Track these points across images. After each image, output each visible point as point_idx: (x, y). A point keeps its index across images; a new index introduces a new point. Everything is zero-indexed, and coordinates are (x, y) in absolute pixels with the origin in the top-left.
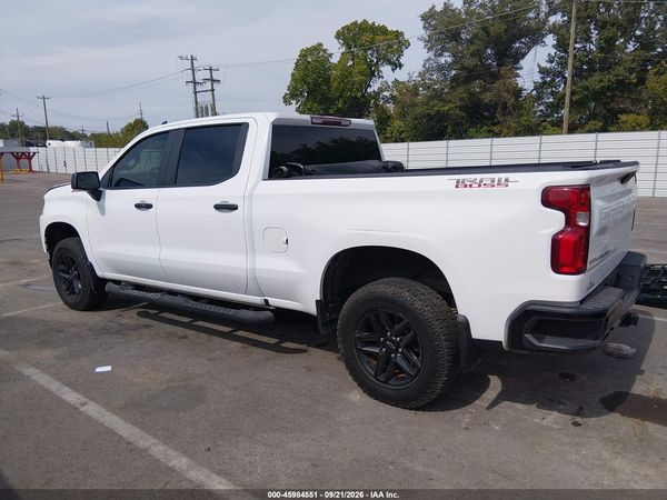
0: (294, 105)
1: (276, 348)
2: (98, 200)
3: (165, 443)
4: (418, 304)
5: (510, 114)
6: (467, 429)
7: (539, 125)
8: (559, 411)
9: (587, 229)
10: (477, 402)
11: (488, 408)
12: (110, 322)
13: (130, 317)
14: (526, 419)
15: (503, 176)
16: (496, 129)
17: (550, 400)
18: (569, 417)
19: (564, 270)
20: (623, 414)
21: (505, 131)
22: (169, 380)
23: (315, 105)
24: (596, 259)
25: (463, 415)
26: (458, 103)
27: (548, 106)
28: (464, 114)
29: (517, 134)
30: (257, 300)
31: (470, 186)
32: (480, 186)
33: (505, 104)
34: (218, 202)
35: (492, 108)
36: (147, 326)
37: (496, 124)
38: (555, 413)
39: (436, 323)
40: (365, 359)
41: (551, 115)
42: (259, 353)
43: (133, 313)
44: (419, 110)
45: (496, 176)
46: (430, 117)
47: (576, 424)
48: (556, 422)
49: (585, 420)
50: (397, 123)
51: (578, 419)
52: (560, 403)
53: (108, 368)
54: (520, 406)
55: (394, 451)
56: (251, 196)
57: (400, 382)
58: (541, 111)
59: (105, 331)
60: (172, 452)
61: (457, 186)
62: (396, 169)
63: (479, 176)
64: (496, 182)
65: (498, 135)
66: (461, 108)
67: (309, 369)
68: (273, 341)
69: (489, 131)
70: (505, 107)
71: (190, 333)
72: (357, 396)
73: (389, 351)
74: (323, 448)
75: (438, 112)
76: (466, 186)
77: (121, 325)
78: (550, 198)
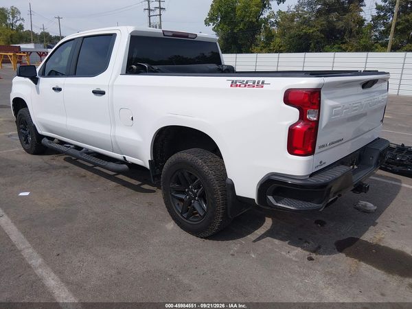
0: (212, 26)
1: (138, 189)
2: (36, 84)
3: (34, 248)
4: (206, 169)
5: (354, 36)
6: (233, 255)
7: (373, 45)
8: (303, 248)
9: (317, 123)
10: (249, 236)
11: (254, 241)
12: (46, 162)
13: (58, 161)
14: (276, 252)
15: (261, 79)
16: (343, 46)
17: (300, 239)
18: (308, 253)
19: (296, 152)
20: (347, 255)
21: (350, 48)
22: (59, 205)
23: (225, 26)
24: (323, 146)
25: (234, 245)
26: (319, 28)
27: (380, 33)
28: (323, 36)
29: (357, 50)
30: (119, 156)
31: (240, 86)
32: (245, 86)
33: (351, 29)
34: (95, 89)
35: (342, 32)
36: (66, 167)
37: (344, 43)
38: (299, 249)
39: (216, 182)
40: (177, 202)
41: (382, 39)
42: (125, 191)
43: (61, 158)
44: (292, 32)
45: (257, 79)
46: (300, 37)
47: (310, 259)
48: (296, 256)
49: (318, 256)
50: (278, 40)
51: (314, 256)
52: (306, 242)
53: (27, 194)
54: (276, 241)
55: (176, 267)
56: (113, 86)
57: (195, 220)
58: (376, 36)
59: (40, 169)
60: (35, 254)
61: (231, 86)
62: (230, 71)
63: (246, 79)
64: (256, 84)
65: (344, 51)
66: (321, 31)
67: (150, 204)
68: (137, 183)
69: (339, 48)
70: (351, 32)
71: (89, 173)
72: (171, 225)
73: (190, 199)
74: (131, 261)
75: (305, 33)
76: (237, 86)
77: (51, 165)
78: (290, 98)
